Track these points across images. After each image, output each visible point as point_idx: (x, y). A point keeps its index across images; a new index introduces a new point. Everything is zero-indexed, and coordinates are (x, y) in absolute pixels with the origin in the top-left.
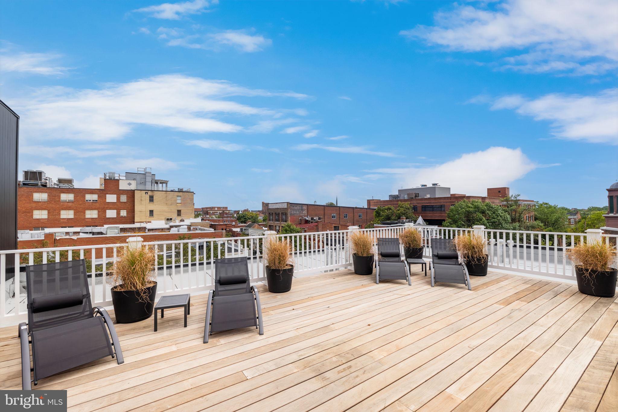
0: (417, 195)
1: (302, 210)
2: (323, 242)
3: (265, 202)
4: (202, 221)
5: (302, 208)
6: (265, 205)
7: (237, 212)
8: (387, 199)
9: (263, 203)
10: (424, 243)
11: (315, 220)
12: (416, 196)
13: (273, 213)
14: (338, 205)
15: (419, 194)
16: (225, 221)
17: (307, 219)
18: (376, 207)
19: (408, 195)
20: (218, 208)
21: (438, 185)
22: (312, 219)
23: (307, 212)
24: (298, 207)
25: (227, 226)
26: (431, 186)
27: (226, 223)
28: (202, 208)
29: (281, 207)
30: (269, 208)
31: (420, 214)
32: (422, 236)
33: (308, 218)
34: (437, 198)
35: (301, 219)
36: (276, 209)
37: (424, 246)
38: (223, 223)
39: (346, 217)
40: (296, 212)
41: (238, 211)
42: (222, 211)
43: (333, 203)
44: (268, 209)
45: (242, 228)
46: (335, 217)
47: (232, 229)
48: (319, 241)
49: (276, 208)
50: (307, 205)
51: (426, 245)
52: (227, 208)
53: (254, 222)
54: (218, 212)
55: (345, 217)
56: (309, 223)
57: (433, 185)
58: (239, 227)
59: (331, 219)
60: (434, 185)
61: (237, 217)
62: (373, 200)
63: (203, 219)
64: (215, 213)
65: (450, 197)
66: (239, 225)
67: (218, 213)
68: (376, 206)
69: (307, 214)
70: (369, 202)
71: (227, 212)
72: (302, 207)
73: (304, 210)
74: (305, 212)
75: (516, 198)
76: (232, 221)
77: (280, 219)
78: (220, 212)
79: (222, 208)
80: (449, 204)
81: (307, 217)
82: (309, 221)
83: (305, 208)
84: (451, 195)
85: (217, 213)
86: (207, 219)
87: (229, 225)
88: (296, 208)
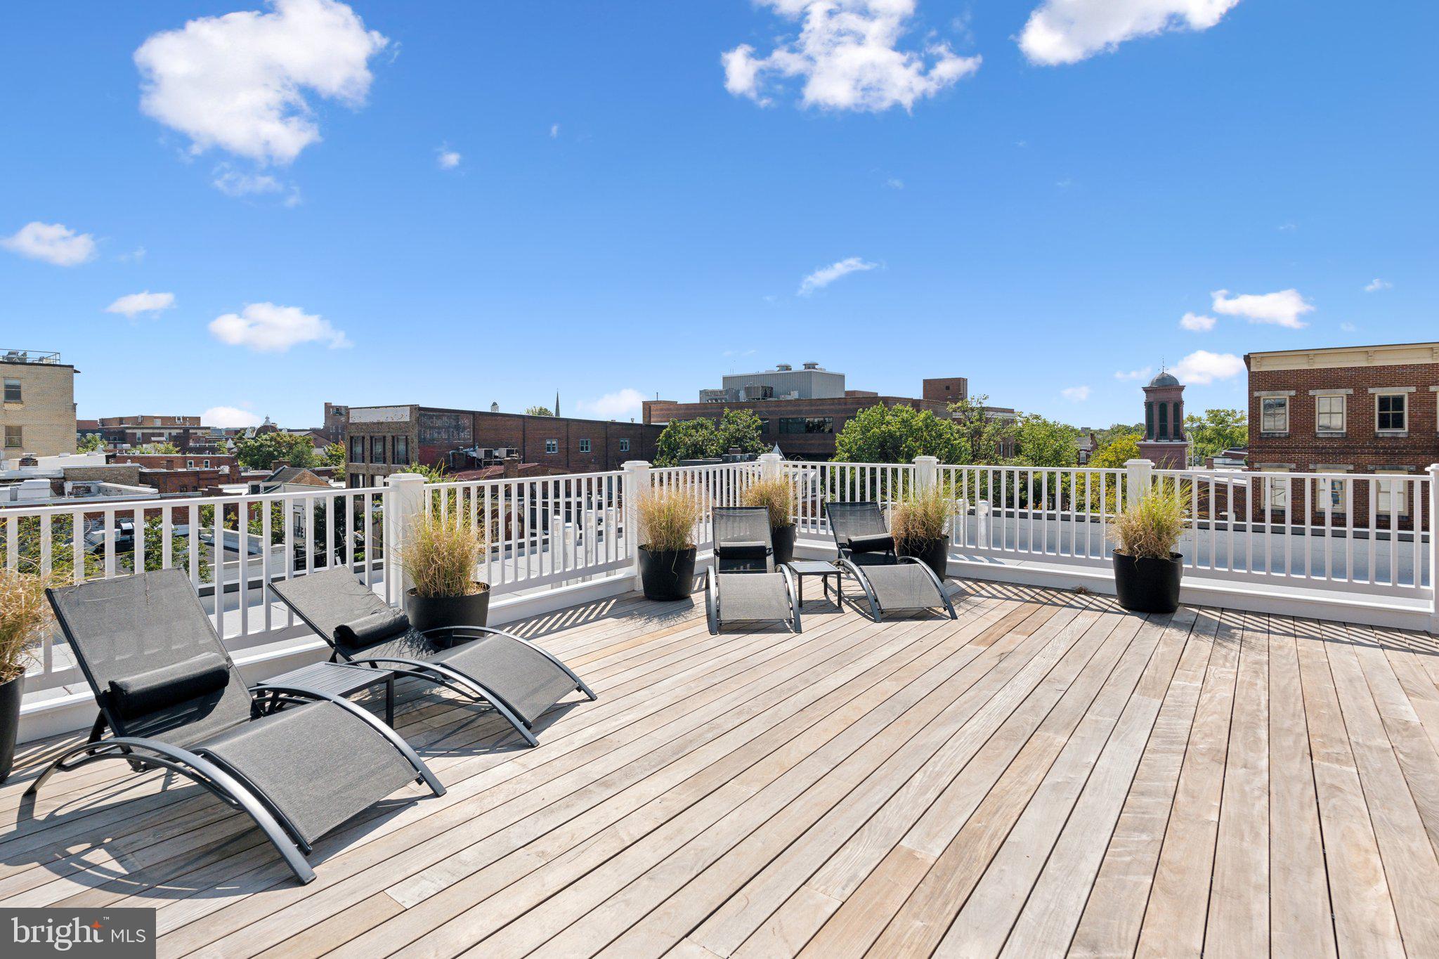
0: (768, 392)
1: (458, 428)
2: (521, 520)
3: (336, 402)
4: (107, 463)
5: (458, 422)
6: (335, 413)
7: (238, 434)
8: (695, 399)
9: (328, 407)
10: (795, 513)
11: (496, 457)
12: (765, 395)
13: (363, 438)
14: (562, 416)
15: (772, 388)
16: (191, 463)
17: (474, 455)
18: (665, 422)
19: (748, 390)
20: (163, 418)
21: (816, 367)
22: (489, 454)
23: (474, 436)
24: (445, 419)
25: (201, 476)
26: (802, 368)
27: (198, 469)
28: (103, 421)
29: (390, 420)
30: (351, 421)
31: (775, 440)
32: (791, 494)
33: (479, 453)
34: (815, 400)
35: (453, 454)
36: (374, 424)
37: (796, 520)
38: (185, 470)
39: (587, 449)
40: (439, 433)
41: (242, 429)
42: (181, 428)
43: (546, 410)
44: (347, 425)
45: (255, 483)
46: (554, 450)
47: (220, 486)
48: (508, 518)
49: (375, 421)
50: (473, 413)
51: (800, 517)
52: (198, 419)
53: (299, 465)
54: (166, 432)
55: (582, 449)
56: (478, 465)
57: (805, 368)
58: (244, 480)
59: (544, 453)
60: (809, 368)
61: (235, 450)
62: (660, 402)
63: (114, 456)
64: (154, 435)
65: (845, 398)
66: (243, 474)
67: (166, 435)
68: (665, 419)
69: (474, 439)
70: (647, 407)
71: (199, 432)
72: (457, 420)
73: (464, 429)
74: (466, 435)
75: (980, 403)
76: (220, 462)
77: (389, 454)
78: (174, 432)
79: (179, 419)
80: (843, 415)
81: (472, 449)
82: (480, 460)
83: (466, 422)
84: (847, 393)
85: (161, 435)
86: (129, 458)
87: (210, 476)
88: (439, 423)
